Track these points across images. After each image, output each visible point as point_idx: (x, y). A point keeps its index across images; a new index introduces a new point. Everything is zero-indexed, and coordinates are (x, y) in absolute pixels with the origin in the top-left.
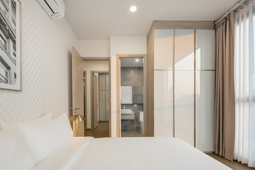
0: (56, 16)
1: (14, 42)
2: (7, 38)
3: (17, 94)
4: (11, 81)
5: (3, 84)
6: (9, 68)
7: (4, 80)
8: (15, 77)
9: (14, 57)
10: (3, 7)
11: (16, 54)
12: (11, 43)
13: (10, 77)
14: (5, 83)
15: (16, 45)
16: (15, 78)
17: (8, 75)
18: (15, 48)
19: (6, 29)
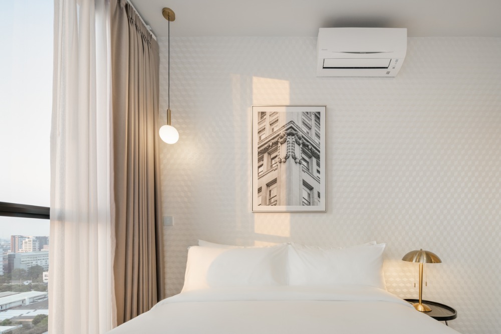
0: (394, 68)
1: (318, 157)
2: (310, 157)
3: (324, 216)
4: (313, 202)
5: (306, 206)
6: (311, 188)
7: (306, 202)
8: (319, 196)
9: (318, 174)
10: (305, 128)
11: (320, 170)
12: (314, 160)
13: (313, 197)
14: (307, 205)
15: (321, 159)
16: (319, 198)
17: (311, 197)
18: (318, 165)
19: (309, 149)
